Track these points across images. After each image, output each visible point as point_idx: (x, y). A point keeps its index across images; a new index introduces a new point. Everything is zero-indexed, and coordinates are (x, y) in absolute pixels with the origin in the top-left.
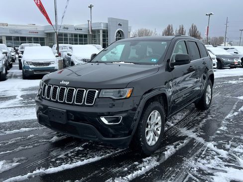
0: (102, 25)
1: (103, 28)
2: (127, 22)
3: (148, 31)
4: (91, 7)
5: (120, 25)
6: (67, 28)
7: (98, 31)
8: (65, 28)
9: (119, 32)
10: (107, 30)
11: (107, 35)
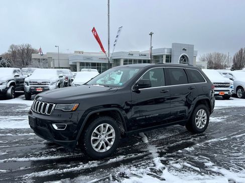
0: (166, 51)
1: (166, 53)
2: (192, 47)
3: (221, 55)
4: (151, 34)
5: (184, 49)
6: (132, 55)
7: (162, 56)
8: (130, 54)
9: (183, 57)
10: (171, 55)
11: (171, 60)
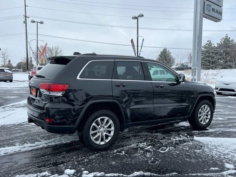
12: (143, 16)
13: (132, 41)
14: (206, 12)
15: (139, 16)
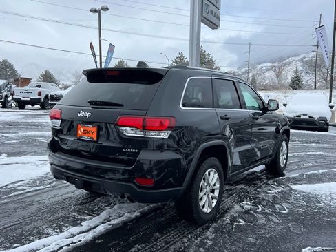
12: (107, 9)
13: (91, 45)
14: (205, 15)
15: (102, 9)
